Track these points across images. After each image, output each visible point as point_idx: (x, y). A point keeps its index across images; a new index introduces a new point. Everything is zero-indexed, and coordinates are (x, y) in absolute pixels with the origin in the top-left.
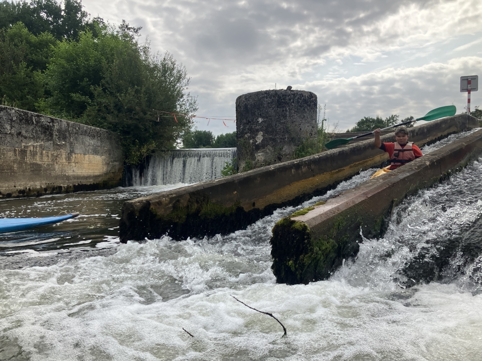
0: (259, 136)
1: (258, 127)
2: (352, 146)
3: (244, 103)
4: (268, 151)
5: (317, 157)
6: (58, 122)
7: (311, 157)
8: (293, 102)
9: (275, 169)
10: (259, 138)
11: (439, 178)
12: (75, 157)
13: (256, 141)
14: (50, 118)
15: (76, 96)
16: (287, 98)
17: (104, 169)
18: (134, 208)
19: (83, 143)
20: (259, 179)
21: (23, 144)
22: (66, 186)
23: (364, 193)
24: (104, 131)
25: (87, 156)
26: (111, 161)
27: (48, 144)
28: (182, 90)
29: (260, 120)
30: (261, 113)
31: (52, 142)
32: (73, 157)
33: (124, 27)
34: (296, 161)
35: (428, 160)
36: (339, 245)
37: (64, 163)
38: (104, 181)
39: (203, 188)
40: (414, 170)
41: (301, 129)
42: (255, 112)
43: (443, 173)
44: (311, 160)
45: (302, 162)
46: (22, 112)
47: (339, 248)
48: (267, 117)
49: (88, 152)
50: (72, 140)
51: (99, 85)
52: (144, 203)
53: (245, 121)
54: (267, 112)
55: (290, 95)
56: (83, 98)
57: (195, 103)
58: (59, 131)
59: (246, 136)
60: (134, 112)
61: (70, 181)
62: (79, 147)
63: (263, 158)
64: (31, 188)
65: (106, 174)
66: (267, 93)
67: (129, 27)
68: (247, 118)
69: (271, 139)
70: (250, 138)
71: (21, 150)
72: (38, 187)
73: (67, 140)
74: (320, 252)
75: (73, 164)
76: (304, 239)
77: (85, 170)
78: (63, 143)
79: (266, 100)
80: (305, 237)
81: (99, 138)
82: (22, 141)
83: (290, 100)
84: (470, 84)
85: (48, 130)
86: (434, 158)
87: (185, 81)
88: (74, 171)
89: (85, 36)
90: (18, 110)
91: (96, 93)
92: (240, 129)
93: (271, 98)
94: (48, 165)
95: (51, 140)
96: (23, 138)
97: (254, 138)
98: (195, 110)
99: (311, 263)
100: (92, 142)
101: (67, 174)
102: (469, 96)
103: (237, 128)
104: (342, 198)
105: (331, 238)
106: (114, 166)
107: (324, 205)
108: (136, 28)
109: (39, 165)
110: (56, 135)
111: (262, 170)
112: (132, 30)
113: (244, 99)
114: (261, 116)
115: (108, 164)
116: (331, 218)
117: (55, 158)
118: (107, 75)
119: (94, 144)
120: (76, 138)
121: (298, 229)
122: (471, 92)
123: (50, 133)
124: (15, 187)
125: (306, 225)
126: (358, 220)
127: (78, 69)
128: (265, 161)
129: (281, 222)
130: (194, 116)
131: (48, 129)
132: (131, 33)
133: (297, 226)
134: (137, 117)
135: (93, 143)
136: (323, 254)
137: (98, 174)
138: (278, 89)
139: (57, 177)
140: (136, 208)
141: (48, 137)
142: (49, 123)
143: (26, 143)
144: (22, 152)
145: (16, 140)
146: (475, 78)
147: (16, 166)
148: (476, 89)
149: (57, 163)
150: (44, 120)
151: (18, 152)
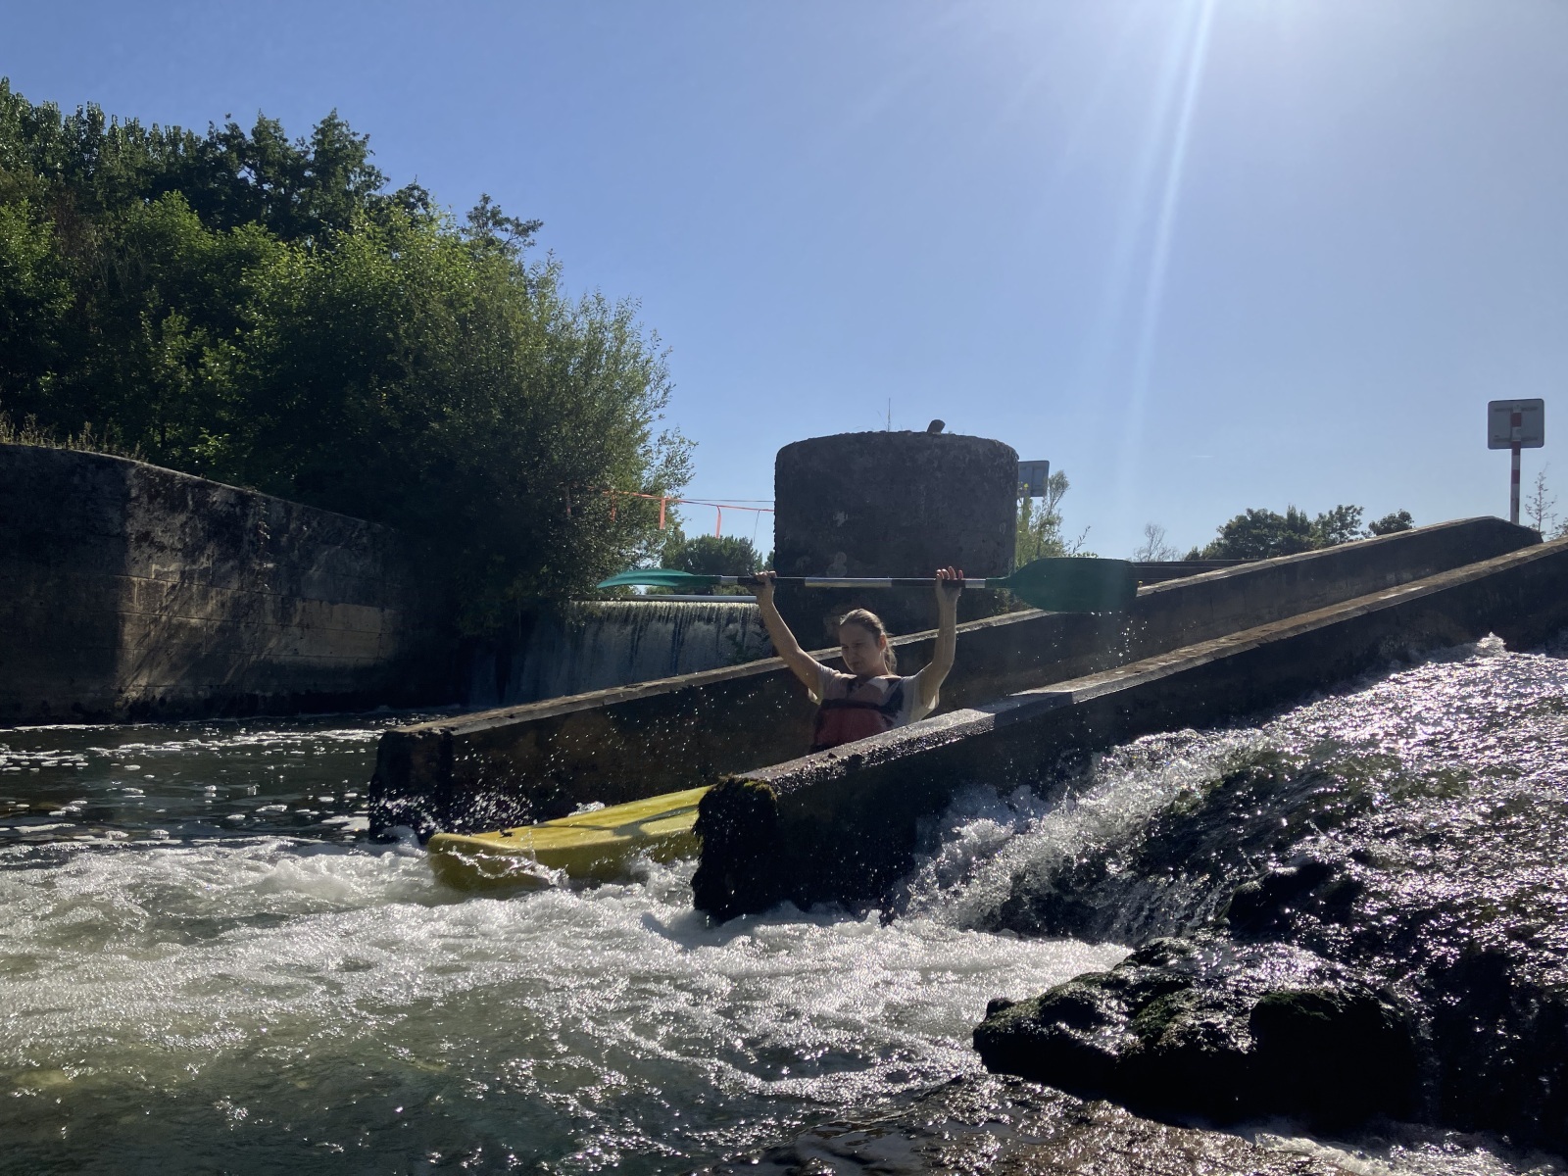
0: (836, 566)
1: (833, 539)
3: (797, 468)
6: (259, 504)
8: (939, 468)
12: (304, 610)
14: (237, 493)
16: (921, 457)
17: (390, 650)
19: (330, 568)
21: (154, 567)
22: (269, 694)
24: (396, 535)
25: (338, 608)
26: (413, 626)
27: (224, 568)
29: (841, 518)
30: (844, 497)
31: (237, 563)
32: (296, 611)
33: (485, 215)
37: (270, 627)
38: (386, 686)
39: (600, 705)
41: (961, 549)
42: (827, 493)
46: (159, 473)
48: (860, 511)
49: (343, 597)
50: (296, 559)
52: (432, 735)
53: (797, 519)
54: (861, 497)
55: (935, 448)
59: (799, 563)
61: (284, 682)
62: (315, 581)
64: (168, 699)
67: (503, 216)
68: (804, 509)
70: (809, 570)
71: (148, 584)
72: (191, 695)
73: (284, 558)
75: (297, 631)
77: (329, 648)
78: (272, 566)
79: (858, 459)
81: (379, 555)
82: (150, 557)
84: (1519, 424)
85: (228, 528)
88: (296, 652)
90: (147, 469)
92: (786, 543)
94: (220, 630)
95: (235, 556)
96: (154, 550)
97: (821, 570)
100: (357, 565)
101: (275, 661)
102: (1516, 462)
103: (776, 540)
106: (419, 642)
108: (522, 221)
109: (195, 629)
110: (251, 543)
112: (509, 227)
113: (797, 456)
114: (843, 506)
115: (402, 634)
117: (243, 611)
119: (364, 572)
120: (310, 555)
122: (1522, 450)
123: (233, 535)
124: (121, 691)
125: (770, 789)
131: (227, 525)
132: (505, 237)
133: (745, 791)
135: (359, 568)
137: (370, 662)
141: (227, 549)
142: (232, 505)
143: (163, 566)
144: (152, 589)
145: (134, 553)
146: (1535, 407)
147: (130, 633)
148: (1537, 440)
149: (247, 627)
150: (220, 495)
151: (139, 590)
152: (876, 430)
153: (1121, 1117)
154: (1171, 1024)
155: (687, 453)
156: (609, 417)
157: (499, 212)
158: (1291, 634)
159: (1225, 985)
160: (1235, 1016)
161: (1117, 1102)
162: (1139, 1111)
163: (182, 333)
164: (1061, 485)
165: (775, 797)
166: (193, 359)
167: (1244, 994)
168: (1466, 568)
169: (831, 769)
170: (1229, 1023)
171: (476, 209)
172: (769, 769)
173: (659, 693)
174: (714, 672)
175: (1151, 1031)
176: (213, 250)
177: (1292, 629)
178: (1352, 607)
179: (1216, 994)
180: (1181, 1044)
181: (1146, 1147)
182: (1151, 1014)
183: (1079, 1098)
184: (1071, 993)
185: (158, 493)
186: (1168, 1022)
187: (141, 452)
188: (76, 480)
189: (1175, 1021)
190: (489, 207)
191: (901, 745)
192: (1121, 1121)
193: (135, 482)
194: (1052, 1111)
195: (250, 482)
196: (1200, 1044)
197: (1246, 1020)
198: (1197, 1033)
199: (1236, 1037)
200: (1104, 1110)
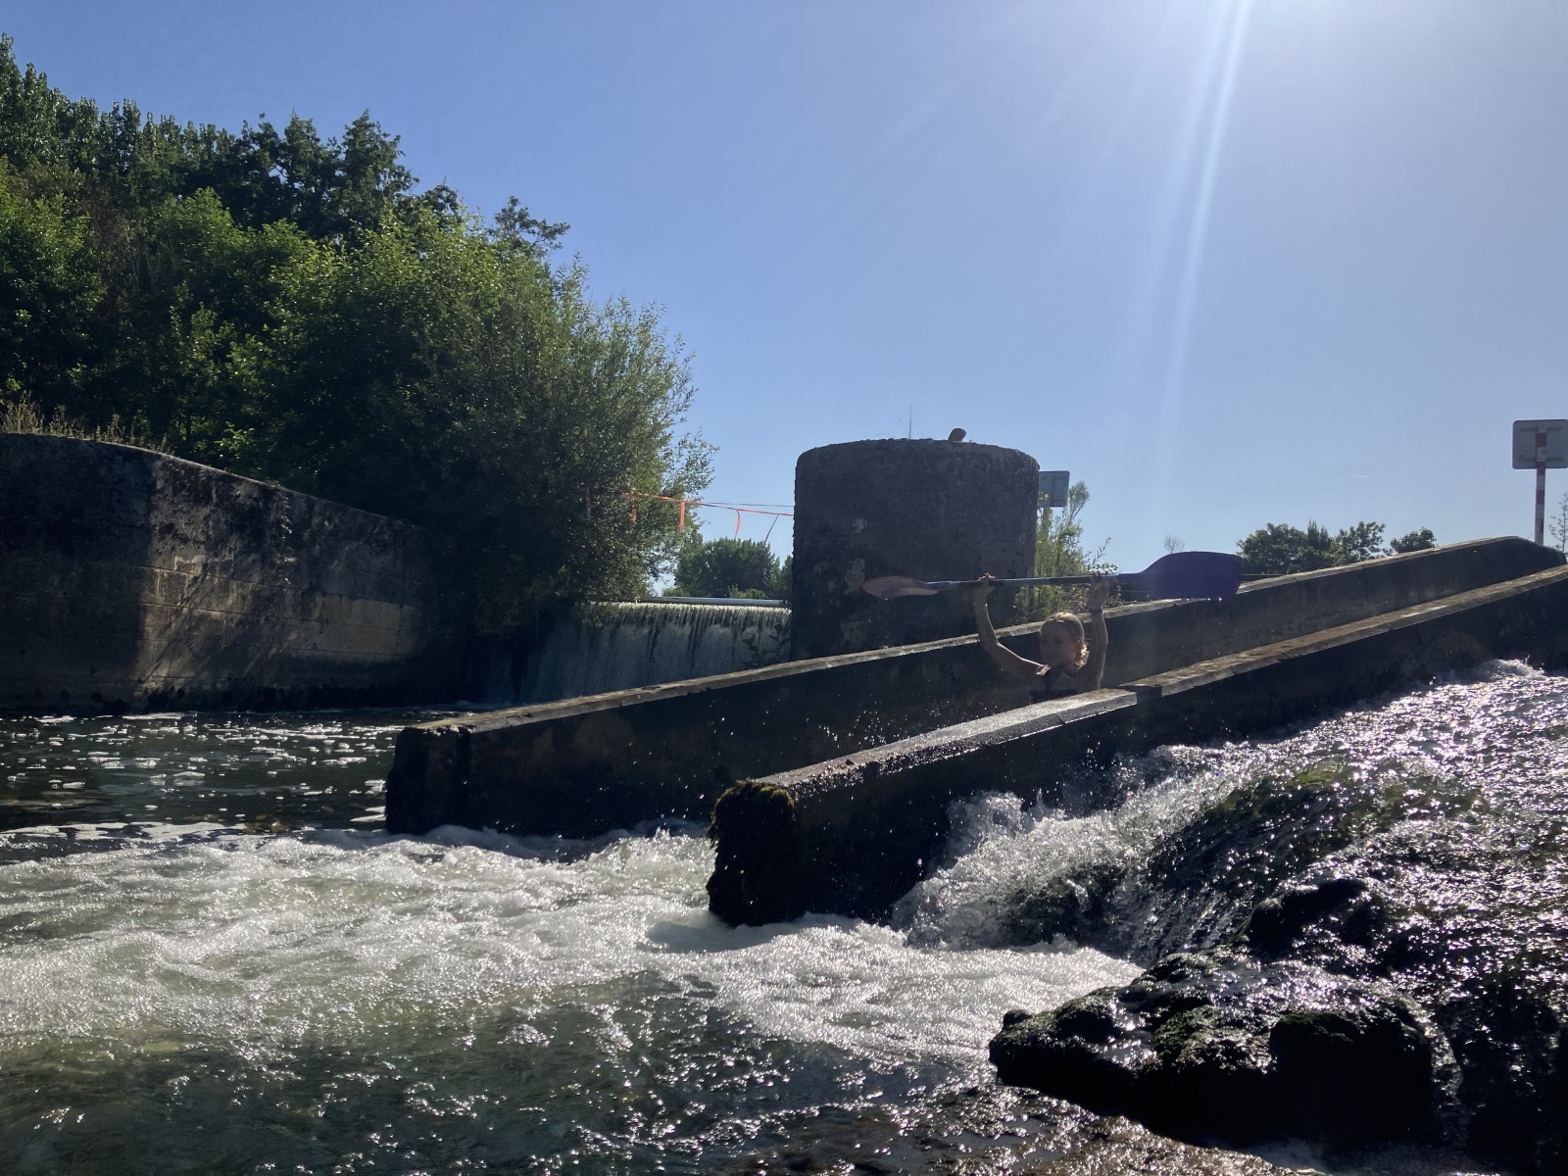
0: (855, 572)
1: (855, 546)
3: (820, 473)
4: (878, 616)
6: (282, 499)
8: (962, 477)
10: (858, 577)
12: (323, 605)
13: (847, 587)
14: (261, 487)
16: (942, 465)
17: (407, 647)
18: (426, 743)
19: (351, 564)
21: (177, 559)
22: (288, 688)
24: (417, 532)
25: (357, 604)
26: (432, 623)
27: (247, 561)
29: (860, 524)
30: (864, 503)
31: (259, 557)
32: (316, 605)
33: (513, 218)
37: (289, 621)
39: (618, 706)
41: (980, 557)
42: (847, 499)
46: (184, 466)
48: (880, 518)
49: (363, 593)
50: (317, 554)
54: (881, 504)
55: (952, 457)
59: (817, 568)
61: (301, 676)
62: (337, 576)
63: (863, 637)
64: (187, 691)
65: (411, 660)
66: (885, 448)
67: (530, 218)
68: (823, 515)
70: (827, 575)
71: (170, 576)
72: (209, 687)
73: (305, 553)
75: (316, 626)
77: (347, 643)
78: (293, 560)
79: (879, 466)
81: (400, 552)
82: (173, 549)
84: (1544, 445)
85: (251, 522)
88: (315, 646)
90: (173, 462)
92: (802, 548)
93: (894, 462)
94: (242, 623)
95: (257, 550)
96: (177, 542)
97: (840, 576)
100: (378, 562)
101: (293, 655)
102: (1540, 484)
106: (437, 639)
108: (549, 224)
109: (216, 621)
110: (274, 537)
112: (536, 229)
113: (817, 462)
114: (862, 512)
115: (420, 631)
117: (264, 605)
119: (384, 569)
120: (331, 550)
123: (256, 529)
124: (140, 682)
125: (787, 794)
131: (250, 519)
132: (531, 239)
133: (762, 796)
135: (379, 565)
137: (387, 658)
138: (916, 437)
139: (263, 661)
141: (250, 542)
142: (255, 499)
143: (186, 558)
144: (173, 582)
145: (157, 544)
146: (1559, 427)
147: (150, 623)
149: (266, 620)
150: (243, 490)
151: (162, 582)
152: (898, 437)
153: (1139, 1134)
154: (1190, 1041)
155: (708, 457)
156: (630, 420)
157: (527, 214)
158: (1311, 651)
159: (1245, 1003)
160: (1255, 1034)
161: (1134, 1119)
162: (1157, 1128)
163: (211, 327)
164: (1081, 495)
165: (792, 802)
166: (220, 354)
167: (1264, 1012)
168: (1490, 588)
169: (849, 775)
170: (1249, 1042)
171: (504, 211)
172: (786, 774)
173: (676, 695)
174: (732, 675)
175: (1169, 1048)
176: (243, 246)
177: (1312, 646)
178: (1375, 624)
179: (1236, 1012)
180: (1200, 1062)
181: (1164, 1165)
182: (1169, 1030)
183: (1095, 1114)
184: (1088, 1007)
185: (183, 486)
186: (1186, 1038)
187: (167, 445)
188: (103, 472)
189: (1194, 1038)
190: (517, 209)
191: (919, 753)
192: (1139, 1138)
193: (161, 474)
194: (1069, 1125)
195: (274, 477)
196: (1219, 1062)
197: (1265, 1039)
198: (1216, 1051)
199: (1256, 1056)
200: (1123, 1126)
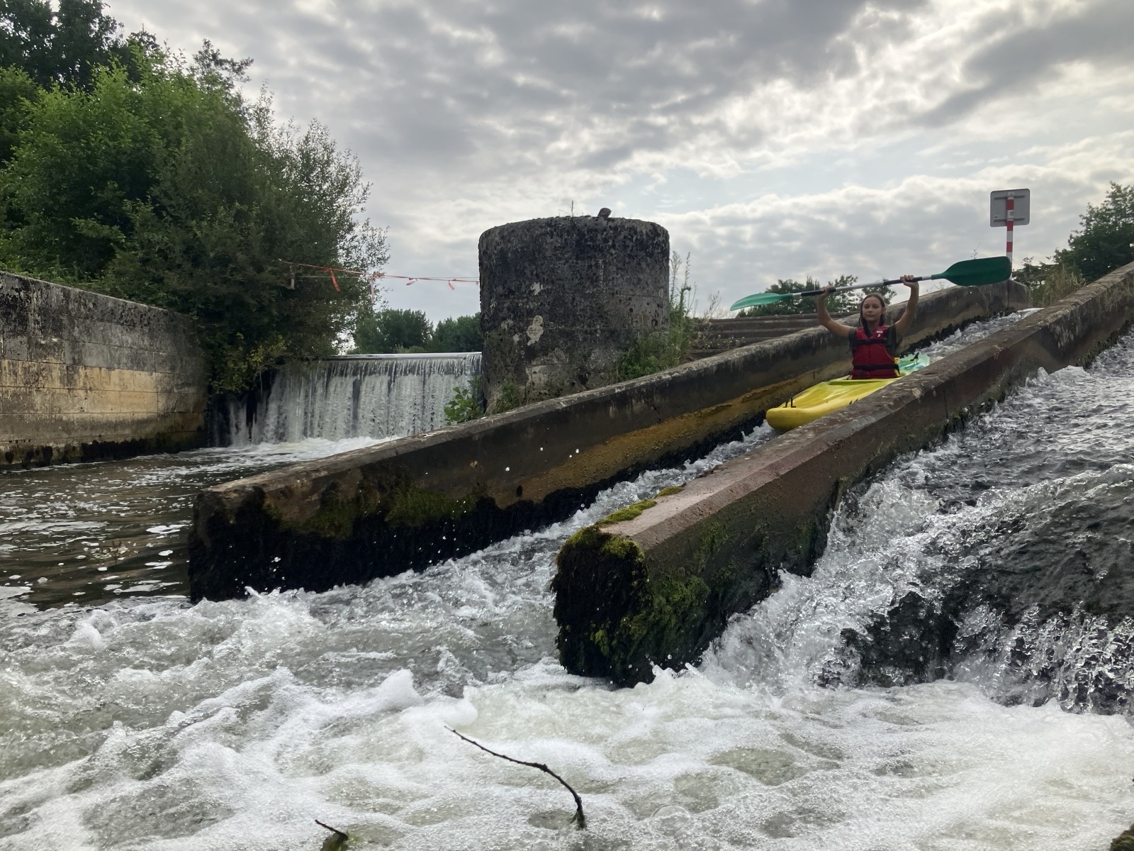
0: (533, 326)
1: (531, 305)
2: (747, 350)
3: (499, 247)
4: (556, 362)
5: (668, 376)
6: (40, 289)
7: (654, 378)
8: (613, 246)
9: (570, 407)
10: (536, 331)
11: (942, 428)
12: (86, 376)
13: (528, 339)
14: (20, 279)
15: (87, 226)
16: (599, 237)
17: (160, 405)
18: (224, 506)
19: (106, 341)
20: (531, 430)
22: (63, 445)
23: (771, 466)
24: (159, 313)
25: (115, 373)
26: (177, 385)
27: (14, 343)
28: (351, 213)
29: (537, 288)
30: (539, 270)
31: (25, 339)
32: (80, 376)
33: (209, 58)
34: (619, 388)
35: (918, 384)
36: (713, 589)
37: (58, 391)
38: (158, 433)
39: (394, 455)
40: (886, 410)
41: (631, 310)
42: (525, 267)
43: (951, 414)
44: (652, 385)
45: (633, 390)
47: (714, 597)
48: (553, 282)
49: (119, 364)
50: (76, 333)
51: (145, 200)
52: (247, 492)
53: (500, 289)
54: (553, 270)
55: (605, 230)
56: (106, 230)
57: (381, 243)
58: (43, 311)
59: (504, 325)
60: (231, 266)
61: (74, 434)
62: (95, 352)
63: (544, 378)
65: (164, 416)
66: (552, 224)
67: (220, 57)
68: (506, 282)
69: (562, 333)
70: (512, 330)
73: (65, 334)
74: (669, 608)
75: (82, 393)
76: (631, 579)
77: (110, 406)
78: (55, 340)
79: (549, 240)
80: (634, 573)
81: (146, 330)
83: (606, 241)
84: (1012, 208)
85: (15, 310)
86: (931, 381)
87: (357, 191)
88: (82, 410)
89: (109, 79)
91: (137, 218)
92: (489, 310)
93: (561, 236)
94: (15, 395)
95: (22, 333)
97: (522, 330)
98: (382, 260)
99: (647, 634)
100: (128, 339)
101: (65, 418)
102: (1010, 236)
103: (483, 307)
104: (718, 479)
105: (696, 574)
106: (182, 398)
107: (679, 494)
108: (237, 60)
110: (37, 322)
111: (538, 409)
112: (228, 66)
113: (497, 239)
114: (538, 278)
115: (169, 392)
116: (695, 525)
117: (34, 379)
118: (164, 175)
119: (134, 344)
120: (88, 331)
121: (616, 556)
122: (1014, 227)
123: (19, 315)
125: (636, 544)
126: (757, 528)
127: (92, 159)
128: (549, 385)
129: (576, 538)
130: (380, 275)
131: (14, 307)
132: (225, 75)
133: (613, 547)
134: (239, 277)
135: (130, 341)
136: (675, 612)
137: (145, 416)
139: (38, 425)
140: (228, 506)
141: (15, 327)
146: (1023, 195)
148: (1024, 220)
149: (38, 390)
152: (562, 215)
157: (219, 55)
171: (200, 52)
190: (211, 51)
